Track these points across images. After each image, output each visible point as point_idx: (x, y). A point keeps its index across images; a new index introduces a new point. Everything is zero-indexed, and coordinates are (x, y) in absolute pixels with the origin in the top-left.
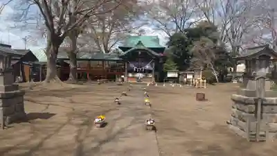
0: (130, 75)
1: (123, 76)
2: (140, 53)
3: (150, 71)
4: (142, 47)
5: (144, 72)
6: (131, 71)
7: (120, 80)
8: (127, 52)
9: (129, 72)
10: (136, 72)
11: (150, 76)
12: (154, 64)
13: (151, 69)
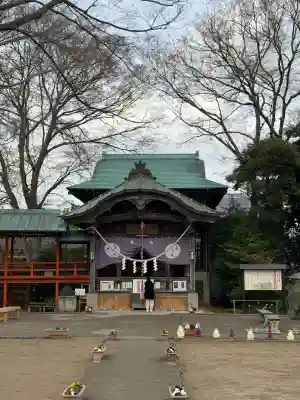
0: (107, 285)
1: (80, 292)
2: (141, 204)
3: (178, 271)
8: (93, 203)
11: (180, 285)
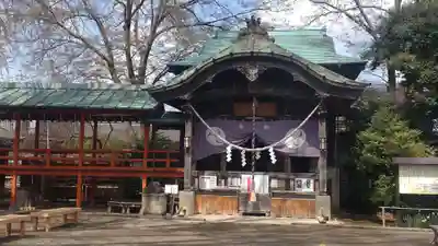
0: (210, 182)
1: (171, 189)
2: (253, 74)
4: (263, 47)
5: (279, 168)
6: (212, 162)
7: (157, 206)
9: (203, 166)
10: (235, 167)
11: (306, 186)
12: (322, 128)
13: (311, 152)
